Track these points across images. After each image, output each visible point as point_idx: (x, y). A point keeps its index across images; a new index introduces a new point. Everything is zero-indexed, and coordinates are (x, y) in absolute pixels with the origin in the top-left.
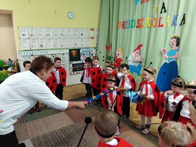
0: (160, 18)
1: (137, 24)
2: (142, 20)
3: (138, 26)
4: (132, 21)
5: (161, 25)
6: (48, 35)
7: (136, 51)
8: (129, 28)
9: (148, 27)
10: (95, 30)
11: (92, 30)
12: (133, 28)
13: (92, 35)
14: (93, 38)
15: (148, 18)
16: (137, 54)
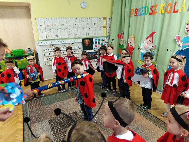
0: (175, 3)
1: (150, 11)
2: (156, 6)
3: (151, 13)
4: (145, 8)
5: (176, 10)
6: (62, 25)
7: (149, 39)
8: (142, 15)
9: (162, 14)
10: (107, 19)
11: (105, 18)
12: (146, 15)
13: (104, 24)
14: (105, 27)
15: (162, 4)
16: (149, 42)
